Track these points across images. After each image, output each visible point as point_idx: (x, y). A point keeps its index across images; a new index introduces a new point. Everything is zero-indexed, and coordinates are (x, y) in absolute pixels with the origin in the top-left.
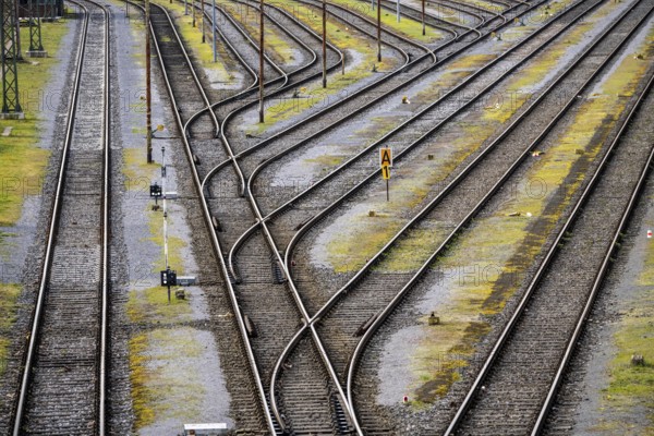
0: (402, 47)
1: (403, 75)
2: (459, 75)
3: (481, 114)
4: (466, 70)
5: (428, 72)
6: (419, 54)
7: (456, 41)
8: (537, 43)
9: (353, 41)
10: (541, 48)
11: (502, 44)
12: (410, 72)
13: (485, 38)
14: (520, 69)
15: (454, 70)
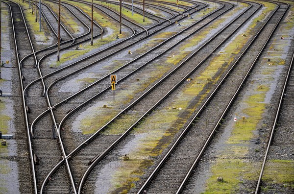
0: (133, 27)
1: (131, 41)
2: (158, 41)
3: (165, 60)
4: (161, 39)
5: (143, 39)
6: (140, 31)
7: (159, 25)
8: (197, 27)
9: (109, 24)
10: (199, 30)
11: (180, 27)
12: (135, 39)
13: (173, 24)
14: (187, 39)
15: (156, 39)
